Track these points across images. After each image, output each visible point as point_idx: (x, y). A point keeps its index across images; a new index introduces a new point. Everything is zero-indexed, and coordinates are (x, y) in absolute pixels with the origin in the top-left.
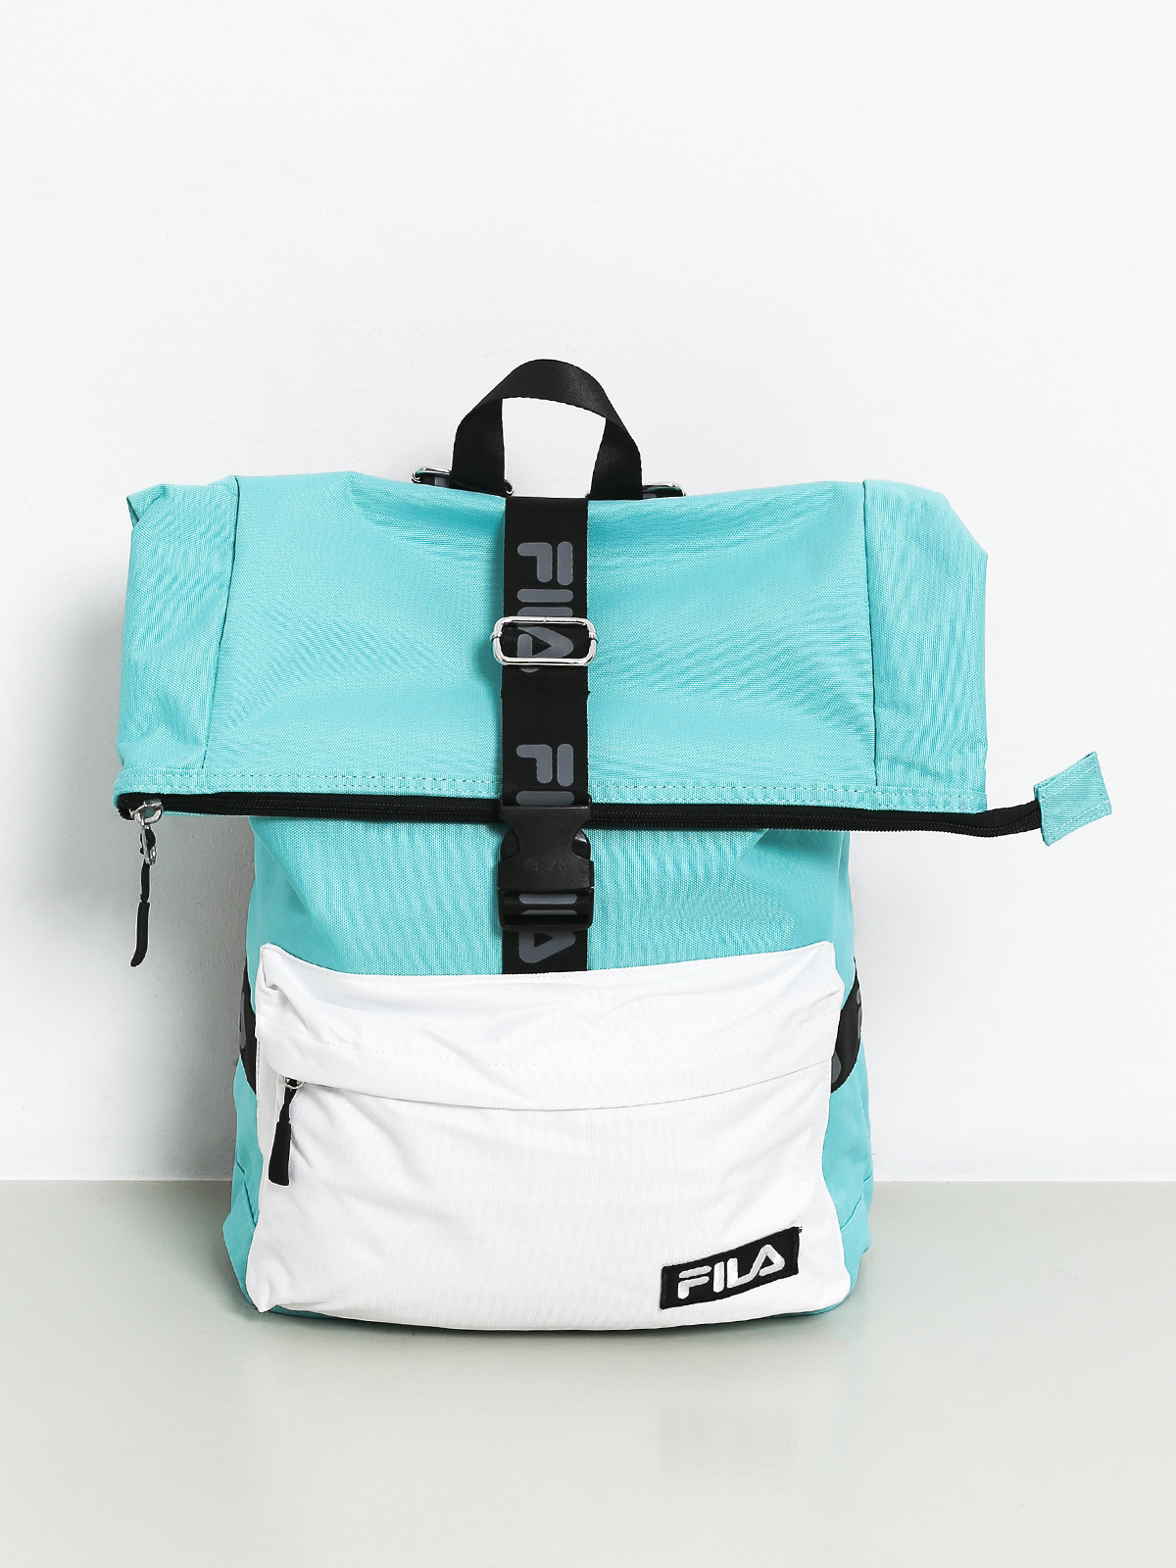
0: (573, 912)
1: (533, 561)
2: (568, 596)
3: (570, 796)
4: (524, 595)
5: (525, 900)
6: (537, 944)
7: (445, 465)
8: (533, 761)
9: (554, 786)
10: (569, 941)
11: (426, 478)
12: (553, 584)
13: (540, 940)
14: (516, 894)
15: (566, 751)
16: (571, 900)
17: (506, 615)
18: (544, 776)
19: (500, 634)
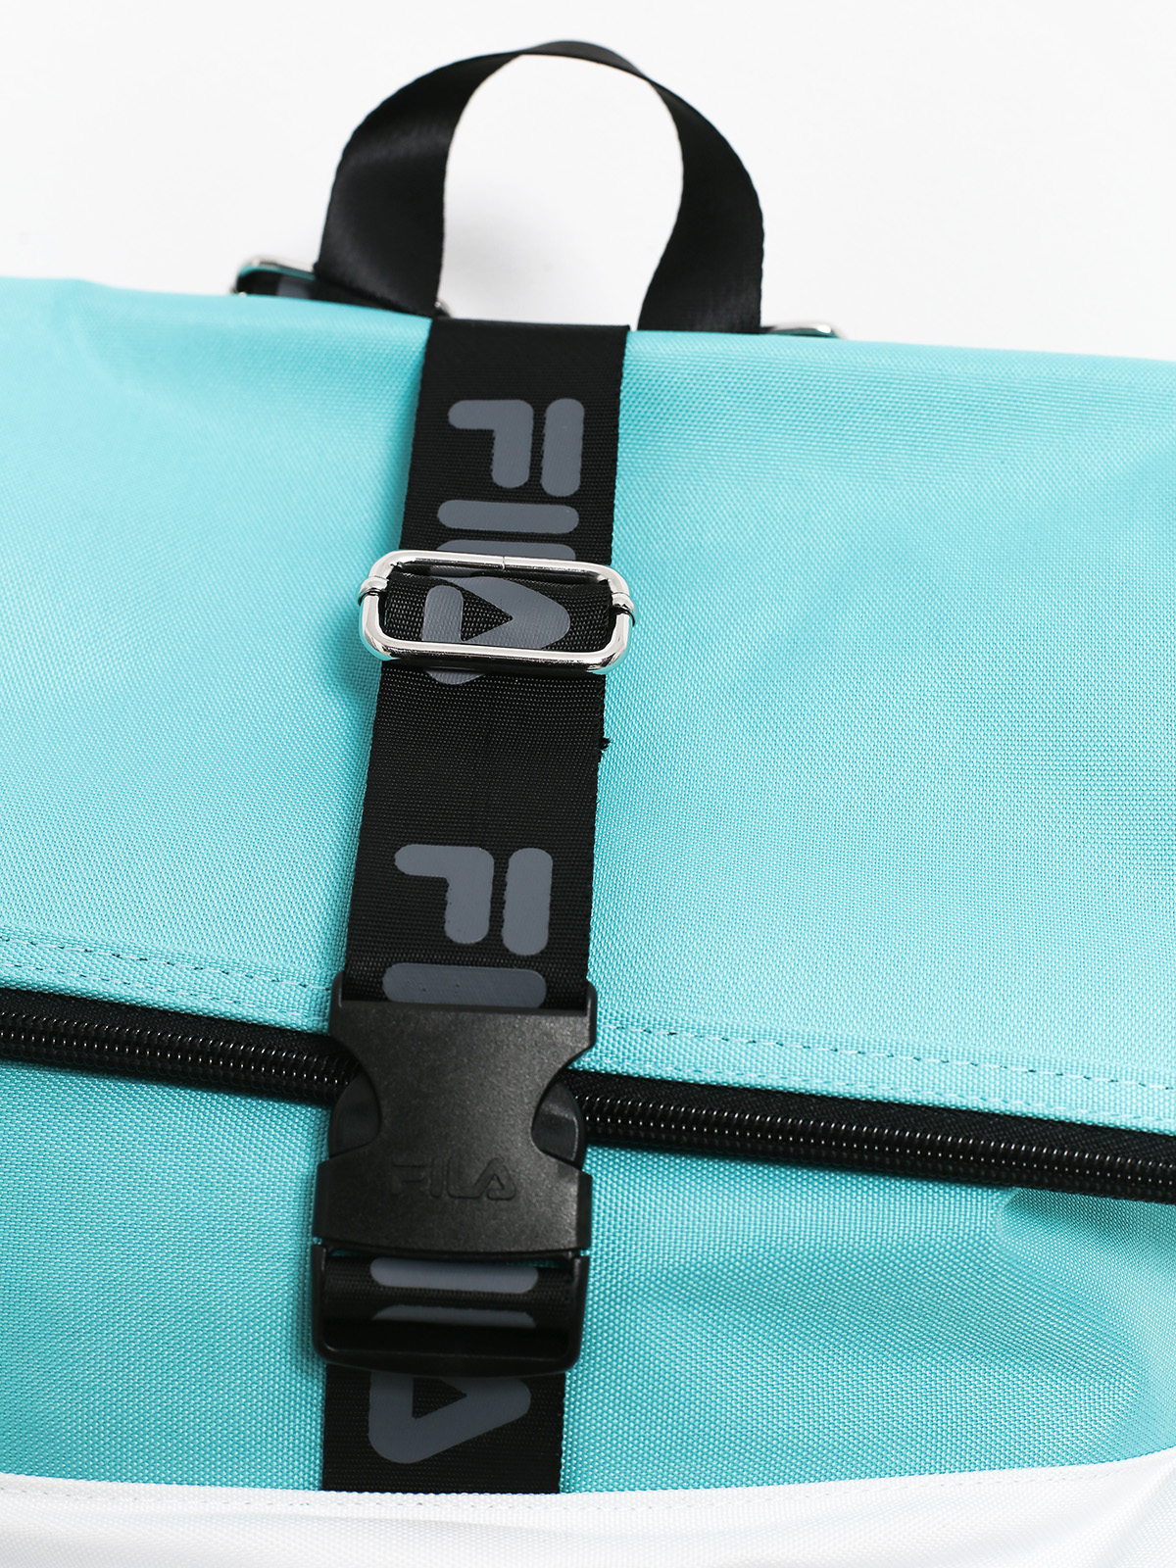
0: (523, 1319)
1: (483, 440)
2: (566, 520)
3: (534, 985)
4: (453, 513)
5: (387, 1276)
6: (420, 1409)
7: (302, 251)
8: (441, 885)
9: (491, 951)
10: (507, 1404)
11: (258, 281)
12: (532, 492)
13: (429, 1399)
14: (364, 1258)
15: (532, 869)
16: (520, 1283)
17: (405, 545)
18: (465, 923)
19: (382, 585)
